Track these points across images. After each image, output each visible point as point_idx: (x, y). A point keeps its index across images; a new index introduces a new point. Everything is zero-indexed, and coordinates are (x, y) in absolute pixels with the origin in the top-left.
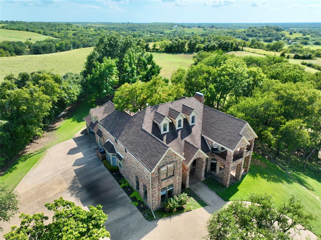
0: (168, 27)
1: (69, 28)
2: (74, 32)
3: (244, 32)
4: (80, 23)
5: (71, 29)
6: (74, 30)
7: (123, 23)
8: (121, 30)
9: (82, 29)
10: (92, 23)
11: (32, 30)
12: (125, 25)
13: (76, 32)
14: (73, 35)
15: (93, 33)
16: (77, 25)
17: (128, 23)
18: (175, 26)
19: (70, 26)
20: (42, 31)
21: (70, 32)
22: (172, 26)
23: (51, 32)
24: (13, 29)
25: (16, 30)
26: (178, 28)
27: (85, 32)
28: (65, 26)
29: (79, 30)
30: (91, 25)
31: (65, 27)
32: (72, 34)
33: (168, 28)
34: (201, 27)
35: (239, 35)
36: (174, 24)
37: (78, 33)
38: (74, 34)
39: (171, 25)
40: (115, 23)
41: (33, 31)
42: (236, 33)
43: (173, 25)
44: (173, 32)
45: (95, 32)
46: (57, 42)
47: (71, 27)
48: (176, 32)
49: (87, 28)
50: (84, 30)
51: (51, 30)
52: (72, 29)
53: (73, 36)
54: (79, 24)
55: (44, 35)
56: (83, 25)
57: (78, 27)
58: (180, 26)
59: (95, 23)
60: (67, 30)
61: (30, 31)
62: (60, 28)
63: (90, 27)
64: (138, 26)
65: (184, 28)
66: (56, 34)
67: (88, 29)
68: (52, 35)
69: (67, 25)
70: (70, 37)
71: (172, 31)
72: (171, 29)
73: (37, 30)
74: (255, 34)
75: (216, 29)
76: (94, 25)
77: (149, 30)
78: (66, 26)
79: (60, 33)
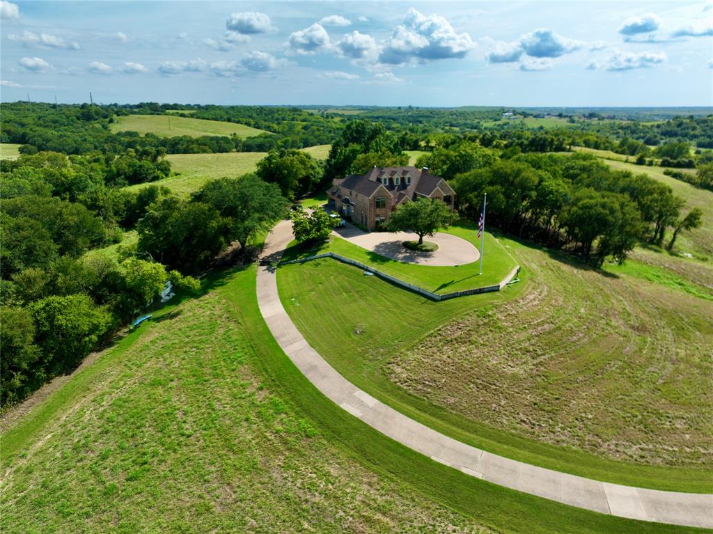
0: (491, 116)
1: (296, 116)
2: (305, 123)
3: (658, 126)
4: (315, 108)
5: (299, 117)
6: (304, 120)
7: (399, 108)
8: (392, 120)
9: (318, 118)
10: (337, 108)
11: (237, 120)
12: (403, 111)
13: (309, 123)
14: (303, 128)
15: (338, 126)
16: (310, 111)
17: (410, 107)
18: (507, 114)
19: (298, 113)
20: (252, 122)
21: (299, 124)
22: (500, 113)
23: (267, 123)
24: (208, 119)
25: (213, 119)
26: (512, 117)
27: (325, 125)
28: (288, 113)
29: (314, 120)
30: (336, 112)
31: (289, 115)
32: (301, 127)
33: (491, 119)
34: (565, 117)
35: (644, 133)
36: (506, 110)
37: (312, 125)
38: (305, 128)
39: (500, 111)
40: (384, 108)
41: (238, 122)
42: (638, 129)
43: (503, 110)
44: (498, 125)
45: (342, 124)
46: (279, 139)
47: (300, 115)
48: (505, 125)
49: (327, 117)
50: (322, 120)
51: (265, 121)
52: (302, 117)
53: (303, 130)
54: (313, 109)
55: (255, 127)
56: (321, 112)
57: (312, 114)
58: (519, 114)
59: (343, 108)
60: (293, 120)
61: (234, 122)
62: (280, 117)
63: (333, 116)
64: (428, 114)
65: (525, 117)
66: (275, 126)
67: (330, 119)
68: (268, 128)
69: (293, 111)
70: (299, 132)
71: (498, 123)
72: (496, 120)
73: (245, 120)
74: (683, 131)
75: (599, 120)
76: (340, 112)
77: (448, 120)
78: (292, 114)
79: (281, 126)
